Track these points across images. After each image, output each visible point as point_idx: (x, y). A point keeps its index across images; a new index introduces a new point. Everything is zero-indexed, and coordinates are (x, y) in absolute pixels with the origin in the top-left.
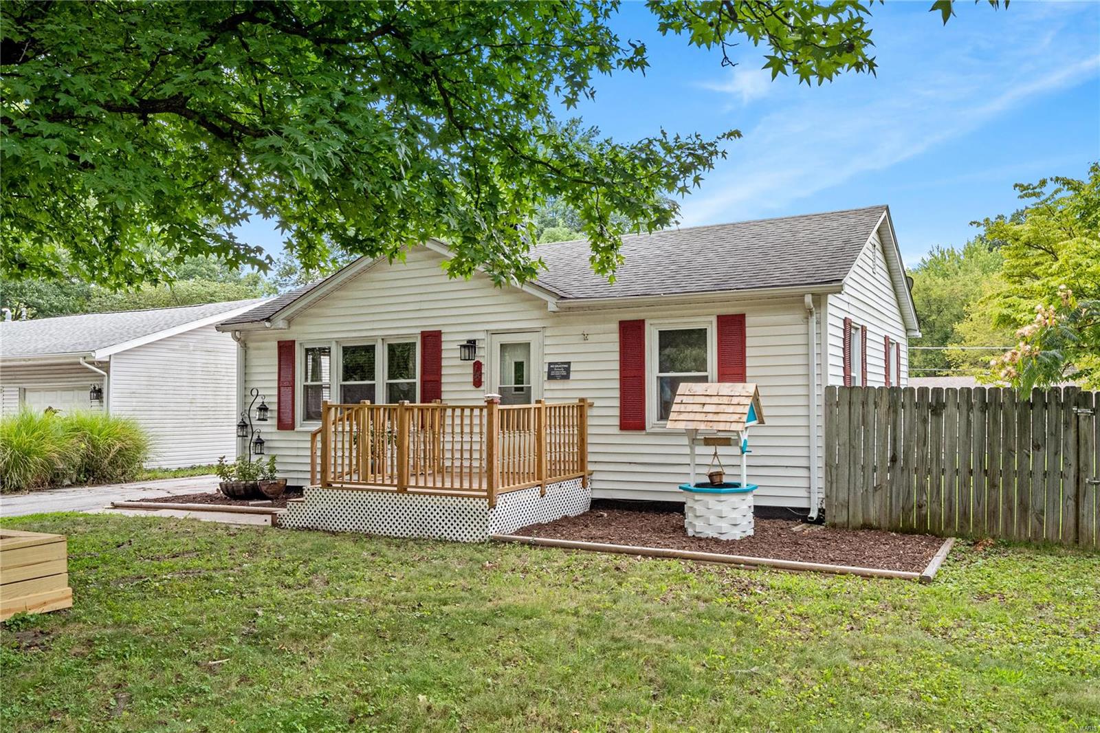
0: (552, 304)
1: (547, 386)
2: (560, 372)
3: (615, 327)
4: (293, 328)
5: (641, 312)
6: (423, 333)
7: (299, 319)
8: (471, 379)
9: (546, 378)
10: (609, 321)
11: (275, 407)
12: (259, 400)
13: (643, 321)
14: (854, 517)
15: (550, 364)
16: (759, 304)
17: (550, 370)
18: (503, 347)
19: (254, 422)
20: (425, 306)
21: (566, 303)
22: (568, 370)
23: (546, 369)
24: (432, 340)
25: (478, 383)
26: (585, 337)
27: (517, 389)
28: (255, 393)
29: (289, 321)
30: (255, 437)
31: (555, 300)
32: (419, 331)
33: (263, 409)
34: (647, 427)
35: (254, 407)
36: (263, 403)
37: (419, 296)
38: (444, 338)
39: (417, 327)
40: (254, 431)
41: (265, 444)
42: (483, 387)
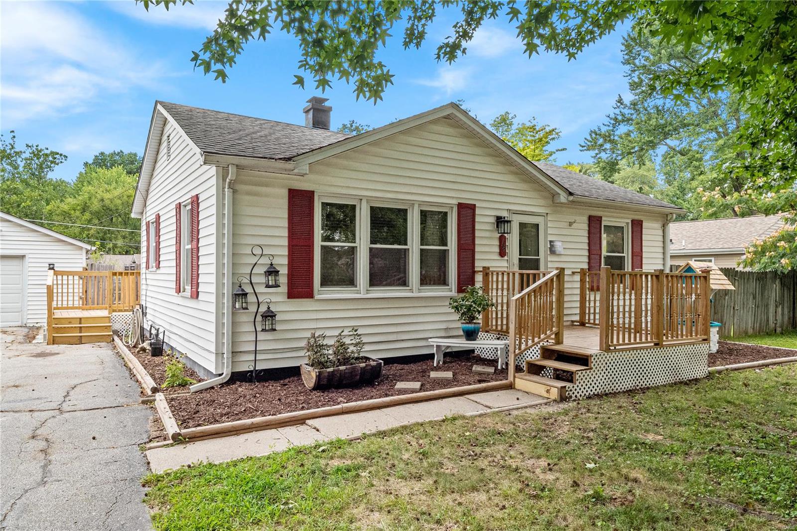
0: (563, 197)
1: (549, 258)
3: (586, 219)
4: (315, 176)
5: (599, 211)
6: (459, 204)
7: (316, 167)
8: (497, 250)
9: (548, 253)
10: (581, 214)
11: (286, 271)
12: (265, 261)
13: (601, 218)
15: (551, 243)
16: (647, 216)
17: (551, 248)
18: (521, 225)
19: (260, 289)
20: (459, 179)
21: (571, 198)
23: (549, 245)
24: (467, 211)
25: (502, 253)
26: (571, 224)
28: (257, 251)
30: (263, 309)
31: (565, 195)
32: (455, 202)
33: (272, 271)
36: (272, 265)
37: (454, 169)
38: (478, 212)
39: (453, 198)
40: (260, 301)
41: (277, 318)
42: (506, 258)
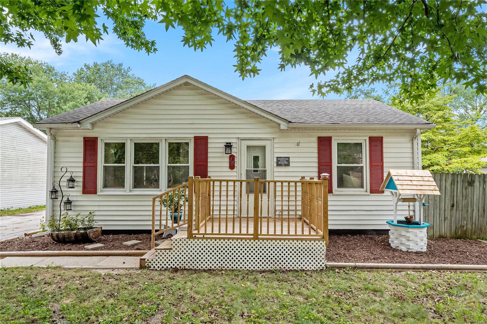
0: (284, 125)
1: (276, 169)
2: (282, 162)
3: (315, 140)
4: (96, 129)
5: (330, 133)
6: (195, 137)
7: (99, 124)
8: (228, 165)
9: (275, 165)
10: (312, 136)
11: (81, 179)
12: (68, 175)
13: (331, 138)
14: (436, 232)
15: (277, 158)
16: (391, 133)
17: (278, 161)
18: (248, 147)
20: (195, 122)
21: (291, 125)
22: (288, 161)
23: (275, 160)
24: (201, 141)
25: (232, 167)
26: (298, 144)
27: (254, 171)
28: (64, 170)
29: (93, 125)
30: (65, 199)
31: (284, 123)
32: (193, 136)
33: (72, 180)
34: (333, 192)
35: (65, 179)
36: (71, 176)
37: (192, 115)
38: (209, 141)
39: (191, 133)
40: (64, 195)
41: (73, 204)
42: (235, 170)
